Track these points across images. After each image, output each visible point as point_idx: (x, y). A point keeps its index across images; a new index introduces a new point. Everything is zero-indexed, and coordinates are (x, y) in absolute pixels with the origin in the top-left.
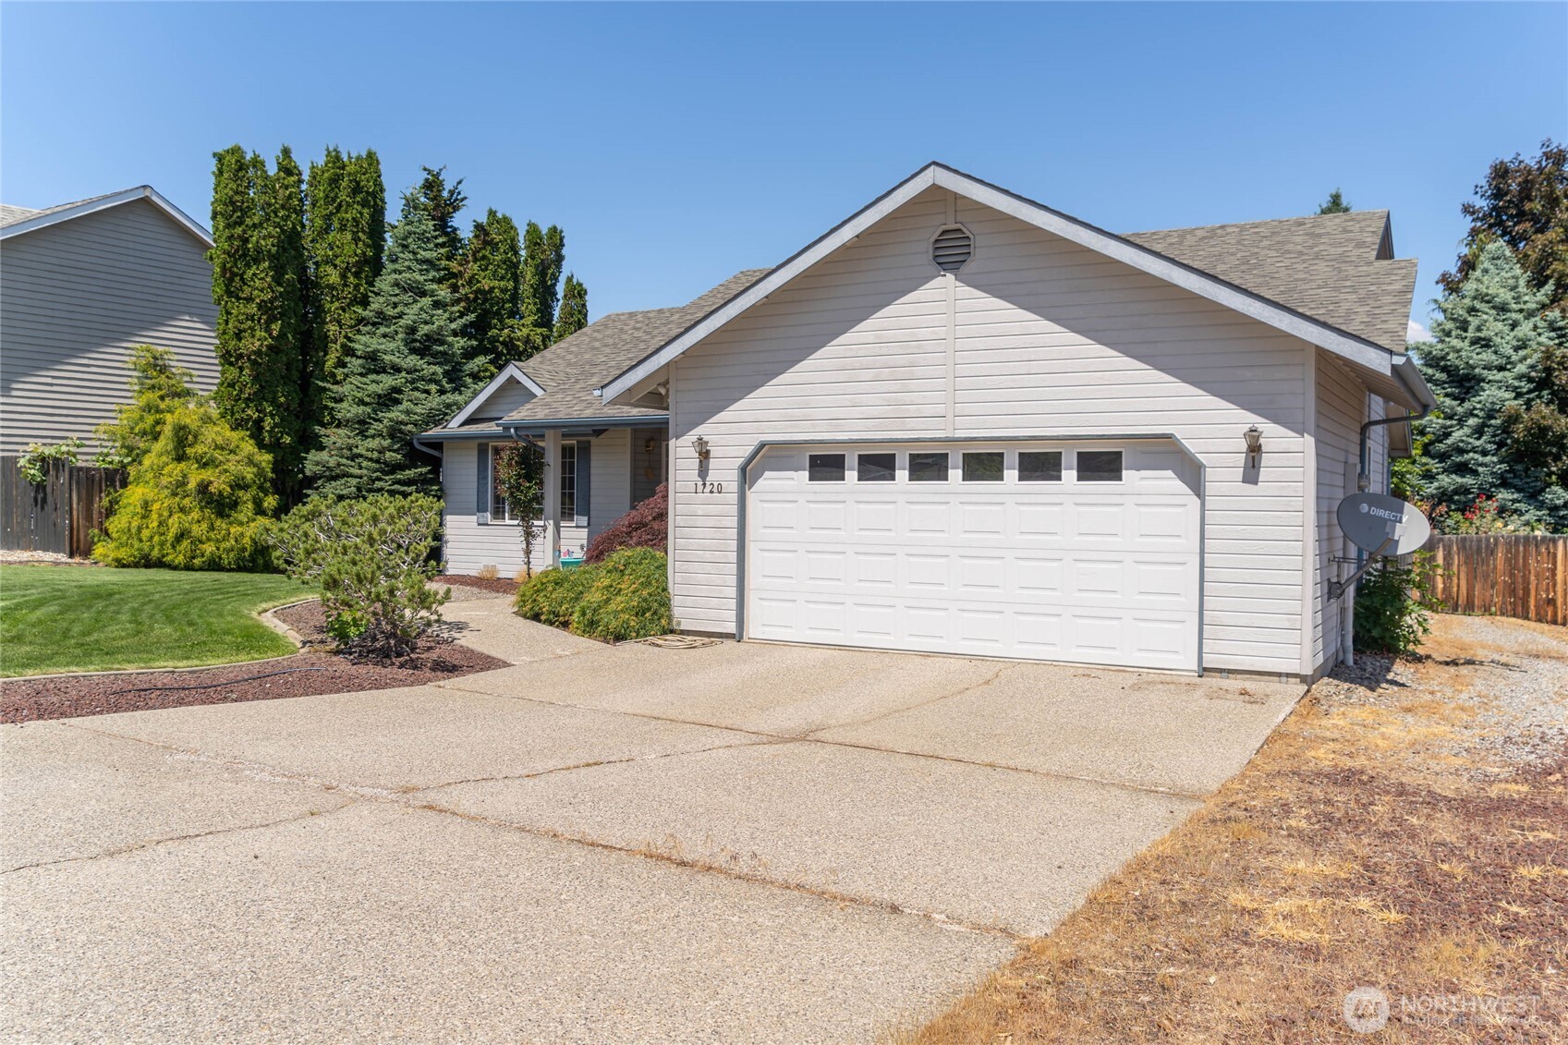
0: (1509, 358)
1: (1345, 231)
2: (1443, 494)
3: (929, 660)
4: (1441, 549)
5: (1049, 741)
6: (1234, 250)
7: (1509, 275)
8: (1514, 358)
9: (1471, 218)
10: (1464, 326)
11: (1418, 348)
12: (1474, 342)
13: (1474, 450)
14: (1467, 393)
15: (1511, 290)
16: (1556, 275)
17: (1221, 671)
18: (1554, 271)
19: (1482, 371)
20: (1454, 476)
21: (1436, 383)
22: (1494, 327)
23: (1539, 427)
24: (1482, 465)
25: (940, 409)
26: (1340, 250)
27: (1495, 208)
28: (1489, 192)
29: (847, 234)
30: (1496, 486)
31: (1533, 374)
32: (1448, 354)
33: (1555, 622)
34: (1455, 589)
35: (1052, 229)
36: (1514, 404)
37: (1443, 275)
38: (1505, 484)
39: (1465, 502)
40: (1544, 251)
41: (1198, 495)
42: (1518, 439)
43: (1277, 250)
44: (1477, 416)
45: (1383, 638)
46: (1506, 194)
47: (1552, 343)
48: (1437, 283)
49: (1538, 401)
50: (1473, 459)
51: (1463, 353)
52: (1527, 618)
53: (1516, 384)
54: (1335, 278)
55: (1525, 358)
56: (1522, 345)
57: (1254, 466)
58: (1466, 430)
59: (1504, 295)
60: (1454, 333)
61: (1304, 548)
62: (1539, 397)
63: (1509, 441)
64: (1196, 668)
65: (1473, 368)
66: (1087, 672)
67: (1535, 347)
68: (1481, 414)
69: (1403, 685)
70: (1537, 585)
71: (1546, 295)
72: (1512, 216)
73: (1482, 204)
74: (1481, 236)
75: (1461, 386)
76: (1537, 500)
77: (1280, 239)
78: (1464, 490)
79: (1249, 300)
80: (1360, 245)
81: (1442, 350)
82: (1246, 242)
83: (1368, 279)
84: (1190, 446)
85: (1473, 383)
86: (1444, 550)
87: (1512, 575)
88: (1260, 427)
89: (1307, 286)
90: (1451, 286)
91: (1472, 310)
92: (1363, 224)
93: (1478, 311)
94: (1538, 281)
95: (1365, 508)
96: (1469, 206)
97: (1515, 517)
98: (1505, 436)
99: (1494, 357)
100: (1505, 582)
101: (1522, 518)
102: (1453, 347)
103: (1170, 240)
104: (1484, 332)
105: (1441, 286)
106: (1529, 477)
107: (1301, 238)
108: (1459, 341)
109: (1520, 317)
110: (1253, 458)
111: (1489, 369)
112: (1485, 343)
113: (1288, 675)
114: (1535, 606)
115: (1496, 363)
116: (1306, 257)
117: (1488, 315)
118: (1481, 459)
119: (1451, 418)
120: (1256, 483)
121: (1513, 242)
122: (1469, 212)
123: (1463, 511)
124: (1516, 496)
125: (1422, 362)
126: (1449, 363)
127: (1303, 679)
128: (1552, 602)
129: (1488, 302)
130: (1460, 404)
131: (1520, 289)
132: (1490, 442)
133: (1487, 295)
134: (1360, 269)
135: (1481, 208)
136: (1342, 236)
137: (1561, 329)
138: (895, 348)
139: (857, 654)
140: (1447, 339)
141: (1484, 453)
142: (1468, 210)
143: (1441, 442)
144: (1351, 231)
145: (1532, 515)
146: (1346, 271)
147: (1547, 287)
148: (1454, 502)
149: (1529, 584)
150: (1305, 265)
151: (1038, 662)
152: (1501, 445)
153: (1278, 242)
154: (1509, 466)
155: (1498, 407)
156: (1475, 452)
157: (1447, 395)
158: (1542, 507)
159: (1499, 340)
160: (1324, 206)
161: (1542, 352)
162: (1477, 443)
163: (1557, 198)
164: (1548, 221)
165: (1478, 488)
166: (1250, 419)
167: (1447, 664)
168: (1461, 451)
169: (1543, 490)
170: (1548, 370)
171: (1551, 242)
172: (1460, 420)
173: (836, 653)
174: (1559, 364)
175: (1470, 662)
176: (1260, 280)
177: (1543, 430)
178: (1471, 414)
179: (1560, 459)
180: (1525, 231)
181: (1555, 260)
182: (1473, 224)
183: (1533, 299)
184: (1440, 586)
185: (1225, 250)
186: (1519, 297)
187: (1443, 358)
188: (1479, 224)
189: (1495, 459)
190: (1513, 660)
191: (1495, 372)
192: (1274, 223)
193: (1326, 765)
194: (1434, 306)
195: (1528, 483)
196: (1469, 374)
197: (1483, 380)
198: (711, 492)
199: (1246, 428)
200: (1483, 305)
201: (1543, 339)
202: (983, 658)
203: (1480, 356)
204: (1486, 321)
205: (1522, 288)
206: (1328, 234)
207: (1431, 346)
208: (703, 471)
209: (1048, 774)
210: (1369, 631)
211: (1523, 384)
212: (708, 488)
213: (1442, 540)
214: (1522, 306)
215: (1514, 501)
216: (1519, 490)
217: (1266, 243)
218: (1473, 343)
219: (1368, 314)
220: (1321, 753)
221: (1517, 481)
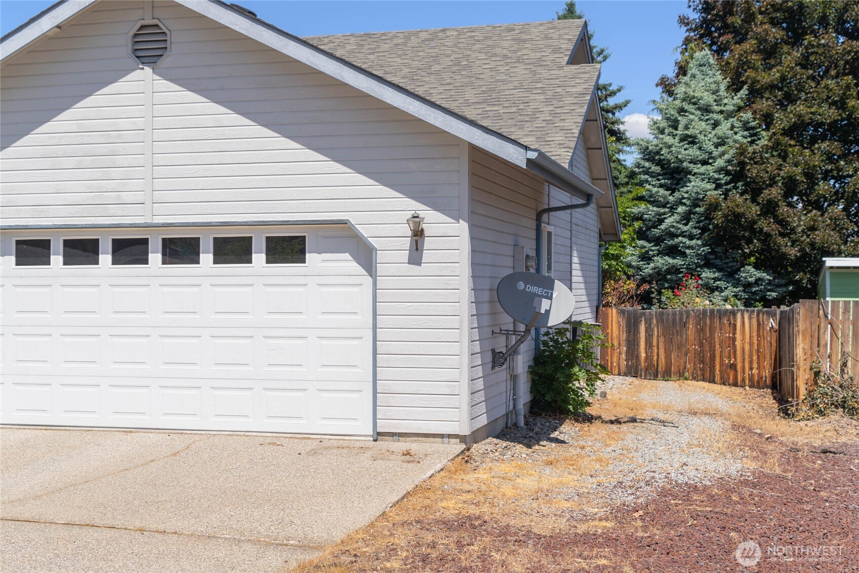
0: (711, 153)
1: (546, 37)
2: (658, 273)
3: (129, 436)
4: (643, 322)
5: (206, 505)
6: (449, 52)
7: (712, 80)
8: (715, 153)
9: (686, 28)
10: (675, 125)
11: (638, 144)
12: (684, 139)
13: (682, 234)
14: (677, 184)
15: (713, 93)
16: (749, 81)
17: (392, 434)
18: (748, 77)
19: (689, 165)
20: (666, 258)
21: (652, 175)
22: (699, 126)
23: (734, 213)
24: (689, 247)
25: (139, 197)
26: (538, 55)
27: (705, 21)
28: (700, 6)
29: (46, 24)
30: (701, 267)
31: (730, 168)
32: (661, 149)
33: (735, 384)
34: (655, 358)
35: (237, 28)
36: (714, 194)
37: (662, 79)
38: (708, 264)
39: (676, 281)
40: (740, 60)
41: (371, 276)
42: (717, 225)
43: (486, 53)
44: (684, 204)
45: (556, 402)
46: (713, 9)
47: (745, 141)
48: (657, 85)
49: (734, 191)
50: (681, 242)
51: (673, 149)
52: (713, 381)
53: (716, 176)
54: (530, 80)
55: (723, 154)
56: (721, 142)
57: (417, 249)
58: (676, 217)
59: (708, 98)
60: (667, 131)
61: (461, 322)
62: (735, 188)
63: (711, 227)
64: (371, 433)
65: (681, 161)
66: (275, 440)
67: (731, 144)
68: (688, 203)
69: (563, 442)
70: (721, 352)
71: (742, 99)
72: (717, 29)
73: (695, 16)
74: (692, 45)
75: (672, 178)
76: (734, 278)
77: (490, 43)
78: (675, 270)
79: (409, 100)
80: (556, 50)
81: (657, 146)
82: (461, 45)
83: (557, 82)
84: (364, 231)
85: (682, 175)
86: (646, 324)
87: (701, 345)
88: (422, 214)
89: (505, 87)
90: (667, 87)
91: (682, 111)
92: (562, 32)
93: (686, 111)
94: (734, 86)
95: (521, 285)
96: (684, 17)
97: (717, 293)
98: (708, 222)
99: (698, 153)
100: (695, 349)
101: (722, 294)
102: (666, 143)
103: (396, 41)
104: (691, 130)
105: (660, 89)
106: (728, 258)
107: (509, 42)
108: (671, 137)
109: (720, 117)
110: (416, 241)
111: (695, 163)
112: (690, 140)
113: (450, 436)
114: (720, 371)
115: (700, 158)
116: (509, 61)
117: (694, 116)
118: (688, 242)
119: (664, 206)
120: (419, 263)
121: (720, 52)
122: (684, 23)
123: (672, 288)
124: (716, 275)
125: (641, 156)
126: (662, 157)
127: (462, 439)
128: (733, 366)
129: (695, 104)
130: (671, 194)
131: (721, 93)
132: (695, 228)
133: (694, 97)
134: (552, 72)
135: (694, 20)
136: (543, 42)
137: (753, 128)
138: (95, 137)
139: (62, 433)
140: (661, 136)
141: (691, 237)
142: (683, 21)
143: (656, 227)
144: (551, 38)
145: (730, 291)
146: (540, 74)
147: (742, 92)
148: (667, 281)
149: (714, 350)
150: (507, 68)
151: (233, 433)
152: (704, 230)
153: (488, 46)
154: (711, 248)
155: (701, 196)
156: (684, 236)
157: (661, 186)
158: (738, 284)
159: (703, 138)
160: (561, 13)
161: (737, 149)
162: (685, 228)
163: (753, 14)
164: (747, 34)
165: (687, 268)
166: (413, 206)
167: (612, 422)
168: (673, 236)
169: (739, 270)
170: (742, 164)
171: (745, 52)
172: (671, 208)
173: (39, 433)
174: (751, 159)
175: (633, 420)
176: (466, 80)
177: (738, 216)
178: (680, 202)
179: (752, 242)
180: (728, 42)
181: (749, 68)
182: (687, 34)
183: (732, 102)
184: (643, 355)
185: (442, 52)
186: (721, 100)
187: (658, 153)
188: (692, 34)
189: (699, 242)
190: (674, 417)
191: (699, 166)
192: (489, 29)
193: (450, 514)
194: (653, 106)
195: (726, 263)
196: (678, 167)
197: (690, 173)
199: (409, 214)
200: (691, 106)
201: (738, 137)
202: (181, 432)
203: (687, 152)
204: (692, 121)
205: (723, 92)
206: (532, 39)
207: (648, 142)
209: (192, 535)
210: (544, 395)
211: (721, 176)
213: (644, 314)
214: (722, 108)
215: (715, 279)
216: (720, 270)
217: (478, 46)
218: (682, 140)
219: (551, 113)
220: (451, 504)
221: (718, 262)
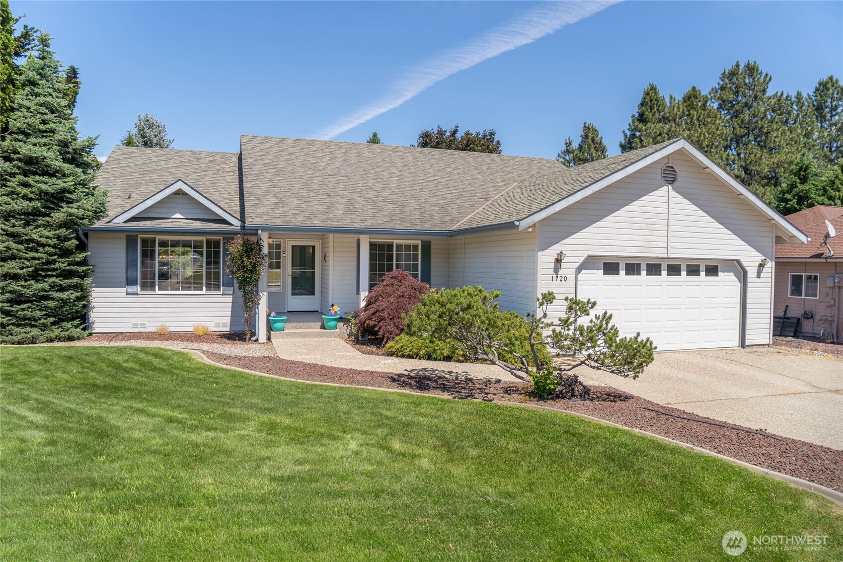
17: (749, 345)
25: (665, 245)
41: (740, 282)
61: (771, 301)
64: (738, 346)
84: (744, 264)
120: (760, 278)
127: (768, 346)
138: (647, 215)
166: (759, 255)
198: (561, 281)
208: (557, 270)
212: (559, 279)
